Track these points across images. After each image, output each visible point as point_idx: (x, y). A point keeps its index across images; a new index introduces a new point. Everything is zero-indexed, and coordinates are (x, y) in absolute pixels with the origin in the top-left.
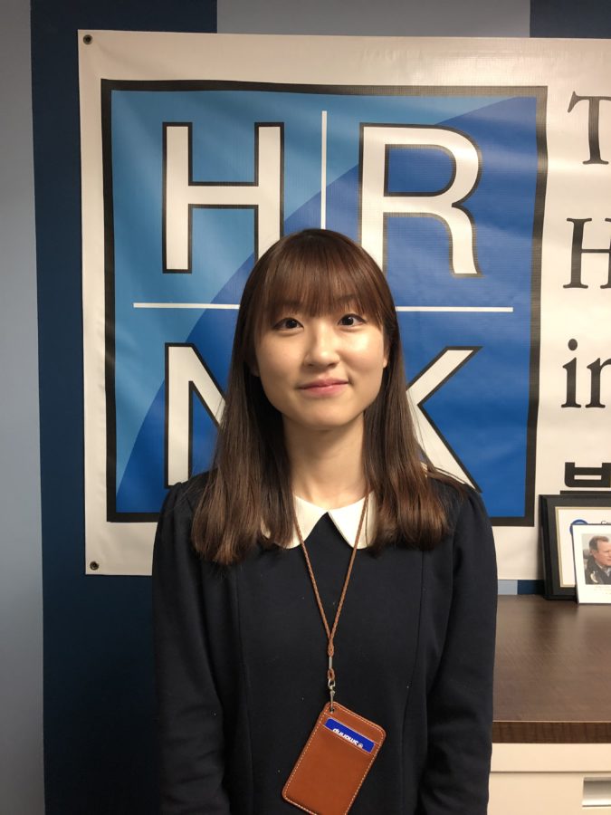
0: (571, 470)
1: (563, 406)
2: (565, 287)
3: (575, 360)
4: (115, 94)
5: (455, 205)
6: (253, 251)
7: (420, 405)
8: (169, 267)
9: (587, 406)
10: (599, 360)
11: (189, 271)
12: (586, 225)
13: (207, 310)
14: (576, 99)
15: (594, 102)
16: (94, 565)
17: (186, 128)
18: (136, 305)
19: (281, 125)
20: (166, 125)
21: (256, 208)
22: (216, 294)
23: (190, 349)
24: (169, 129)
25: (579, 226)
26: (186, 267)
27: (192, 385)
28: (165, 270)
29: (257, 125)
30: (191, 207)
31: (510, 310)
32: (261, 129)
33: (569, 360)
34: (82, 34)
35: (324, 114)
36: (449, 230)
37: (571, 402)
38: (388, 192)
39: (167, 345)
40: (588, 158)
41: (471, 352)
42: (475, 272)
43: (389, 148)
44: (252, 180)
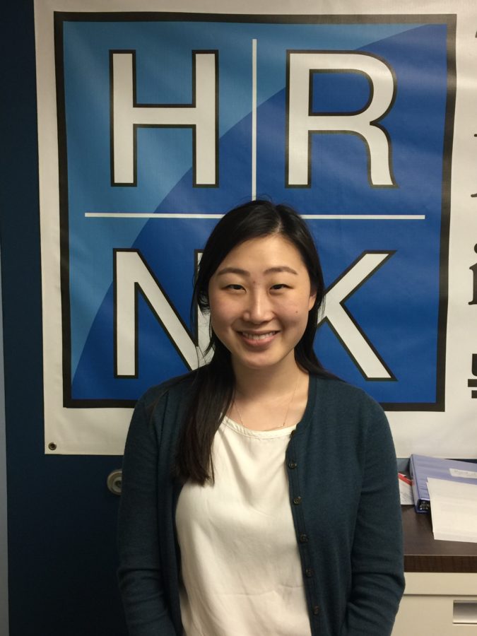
1: (470, 303)
2: (474, 195)
4: (67, 25)
5: (372, 123)
6: (191, 165)
7: (343, 303)
8: (116, 181)
11: (134, 184)
13: (150, 218)
16: (53, 446)
17: (131, 55)
18: (87, 215)
19: (216, 52)
20: (112, 52)
21: (194, 127)
22: (158, 203)
23: (135, 254)
24: (115, 56)
26: (132, 181)
27: (137, 285)
28: (113, 184)
29: (194, 53)
30: (135, 126)
31: (423, 217)
32: (198, 56)
33: (474, 263)
35: (255, 42)
36: (367, 146)
38: (312, 113)
39: (115, 251)
41: (386, 255)
42: (391, 183)
43: (313, 73)
44: (190, 102)
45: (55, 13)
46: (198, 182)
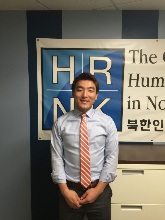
0: (129, 121)
1: (128, 109)
2: (128, 86)
3: (130, 100)
4: (43, 50)
5: (107, 71)
6: (69, 80)
7: (101, 109)
8: (54, 83)
9: (132, 109)
10: (134, 100)
11: (57, 84)
12: (132, 75)
13: (61, 91)
14: (130, 51)
15: (134, 51)
16: (40, 138)
17: (57, 57)
18: (48, 90)
19: (74, 56)
20: (53, 56)
21: (70, 72)
22: (62, 87)
23: (57, 98)
24: (53, 57)
25: (131, 75)
26: (57, 83)
27: (58, 105)
28: (53, 84)
29: (70, 56)
30: (58, 71)
31: (118, 91)
32: (71, 57)
33: (128, 100)
34: (37, 39)
35: (83, 54)
36: (106, 76)
37: (129, 108)
38: (95, 69)
39: (53, 97)
40: (132, 62)
41: (110, 99)
42: (111, 84)
43: (95, 61)
44: (69, 67)
45: (41, 48)
46: (71, 83)
